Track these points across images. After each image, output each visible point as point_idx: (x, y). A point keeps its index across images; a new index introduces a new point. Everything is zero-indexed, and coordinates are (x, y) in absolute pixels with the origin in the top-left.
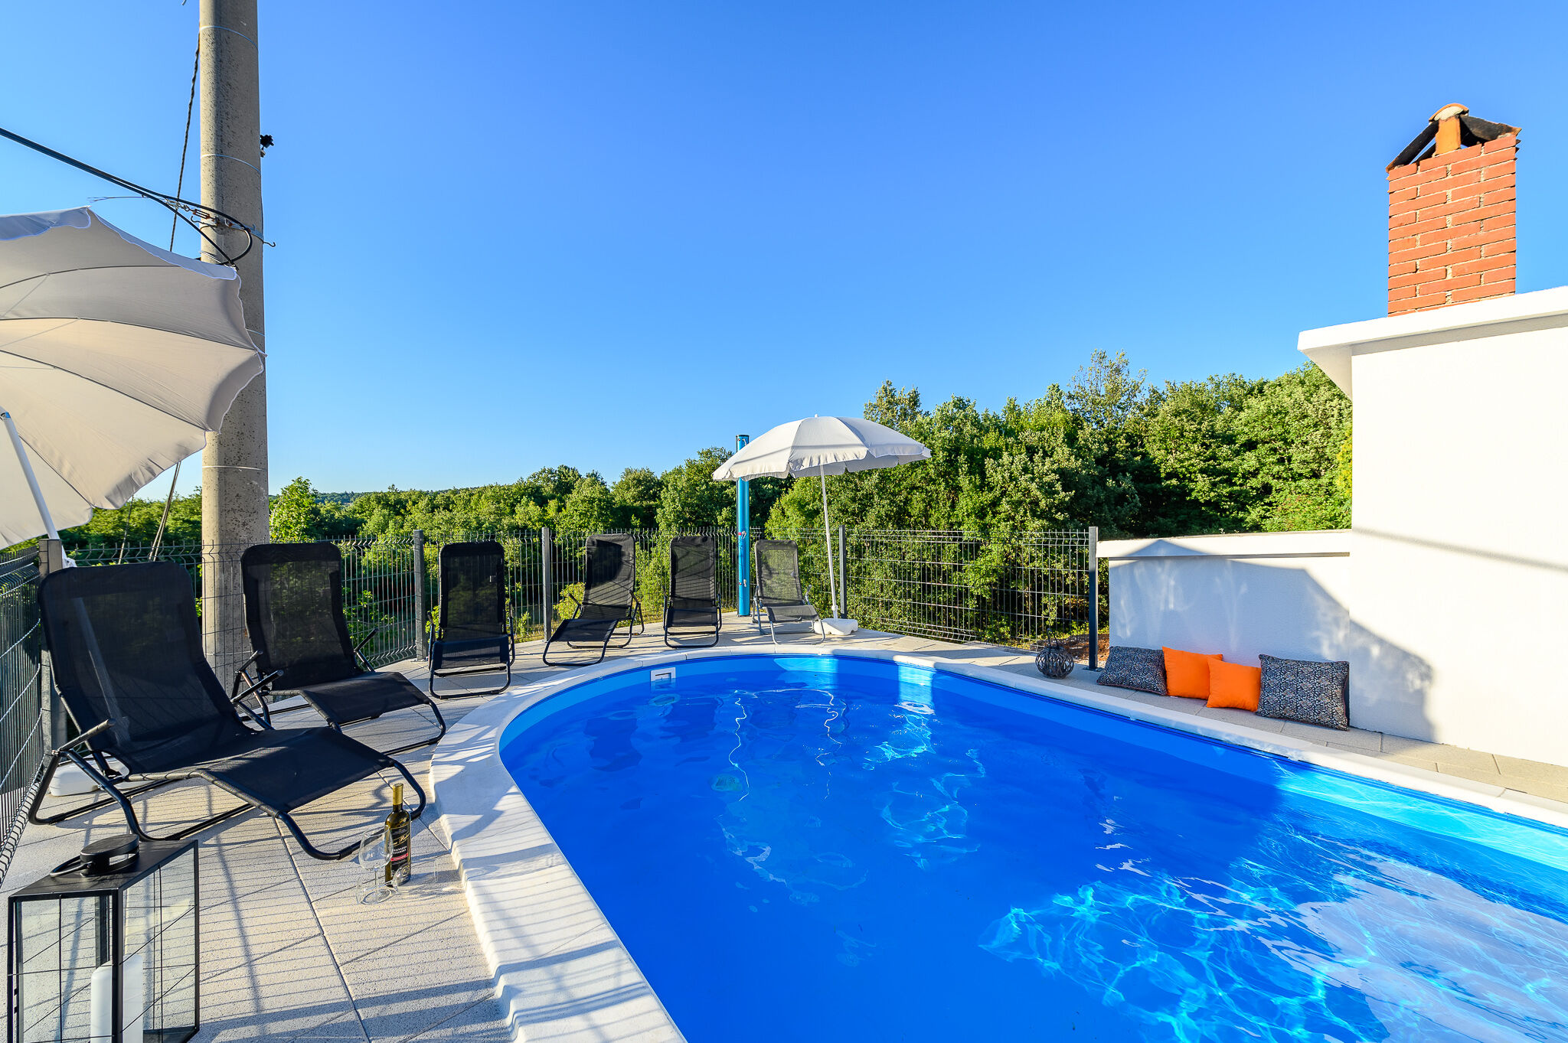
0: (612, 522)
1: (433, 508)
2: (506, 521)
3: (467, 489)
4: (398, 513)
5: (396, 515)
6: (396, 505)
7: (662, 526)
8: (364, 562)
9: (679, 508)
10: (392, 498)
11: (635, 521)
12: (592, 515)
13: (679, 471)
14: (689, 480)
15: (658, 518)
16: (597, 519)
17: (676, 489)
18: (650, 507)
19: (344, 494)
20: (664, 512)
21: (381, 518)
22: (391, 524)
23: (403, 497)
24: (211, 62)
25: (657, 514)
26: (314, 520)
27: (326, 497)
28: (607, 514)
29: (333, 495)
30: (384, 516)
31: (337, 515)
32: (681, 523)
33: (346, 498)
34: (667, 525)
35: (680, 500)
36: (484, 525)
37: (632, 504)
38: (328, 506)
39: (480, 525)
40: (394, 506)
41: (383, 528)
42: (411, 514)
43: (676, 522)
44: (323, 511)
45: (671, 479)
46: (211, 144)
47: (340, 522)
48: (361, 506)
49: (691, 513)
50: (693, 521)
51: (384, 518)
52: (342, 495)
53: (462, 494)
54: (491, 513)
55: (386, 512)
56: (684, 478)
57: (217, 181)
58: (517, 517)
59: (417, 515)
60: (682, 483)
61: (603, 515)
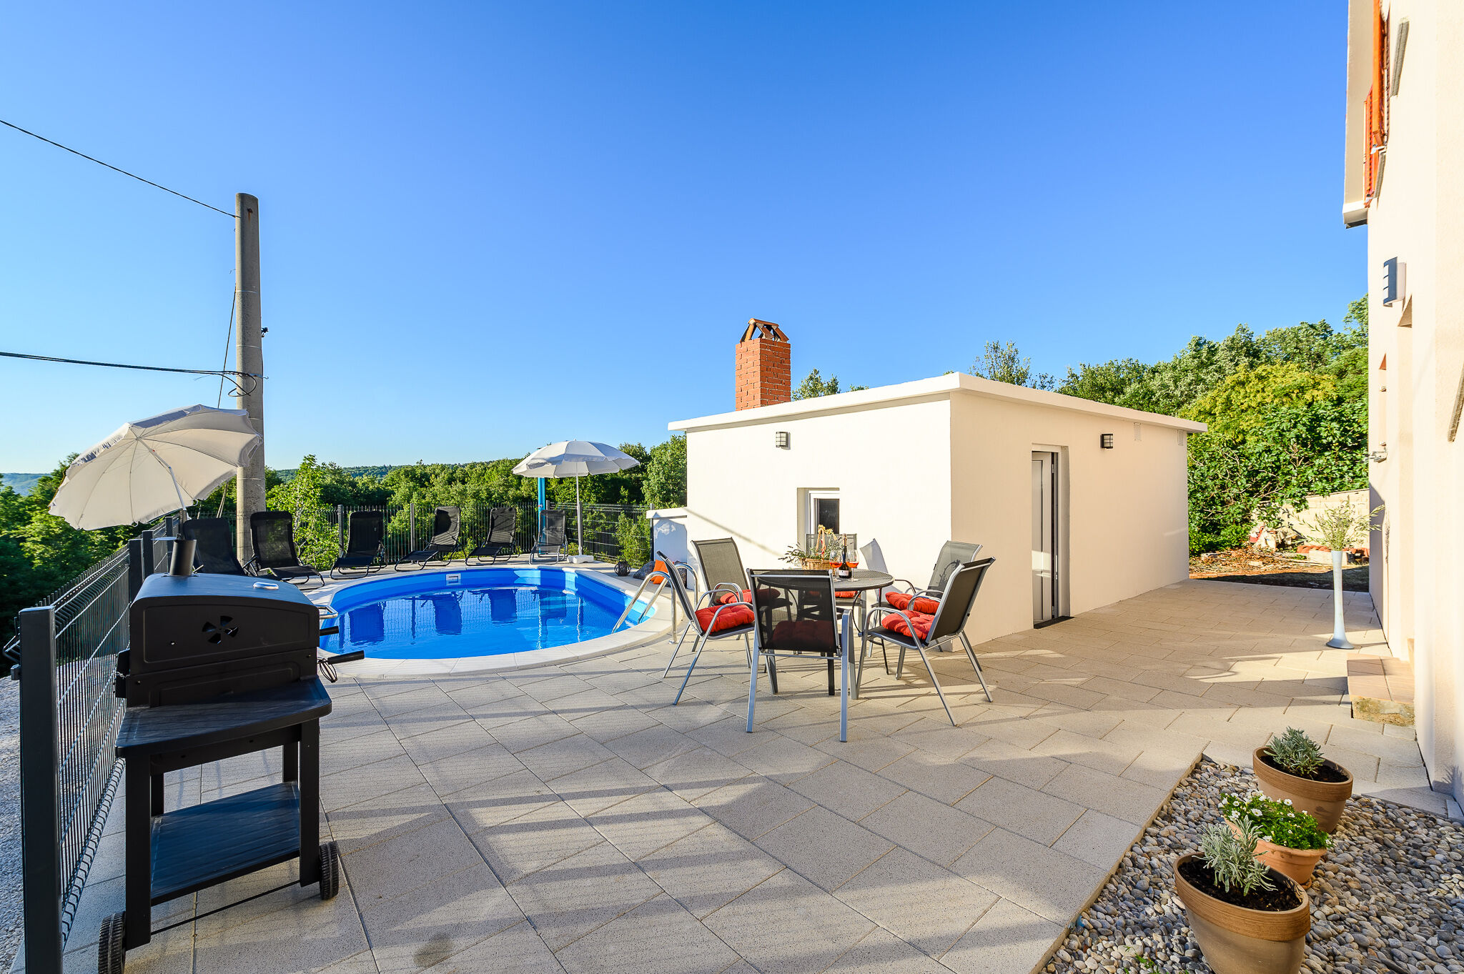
0: (604, 494)
1: (451, 481)
2: (511, 492)
3: (483, 464)
4: (423, 486)
5: (421, 487)
6: (420, 478)
7: (647, 496)
8: (389, 528)
9: (663, 480)
10: (418, 472)
11: (624, 492)
12: (585, 487)
13: (665, 447)
14: (672, 454)
15: (644, 489)
16: (590, 490)
17: (661, 463)
18: (638, 480)
19: (382, 468)
20: (649, 483)
21: (407, 490)
22: (415, 495)
23: (428, 471)
24: (240, 306)
25: (642, 486)
26: (351, 492)
27: (368, 470)
28: (599, 486)
29: (374, 468)
30: (409, 488)
31: (371, 487)
32: (664, 494)
33: (383, 471)
34: (652, 495)
35: (664, 473)
36: (494, 496)
37: (622, 476)
38: (365, 479)
39: (490, 495)
40: (420, 480)
41: (408, 498)
42: (434, 486)
43: (660, 492)
44: (360, 484)
45: (657, 454)
46: (241, 341)
47: (373, 493)
48: (393, 480)
49: (674, 485)
50: (676, 492)
51: (409, 489)
52: (381, 468)
53: (478, 468)
54: (500, 485)
55: (411, 484)
56: (669, 453)
57: (243, 357)
58: (522, 489)
59: (438, 486)
60: (667, 458)
61: (596, 486)
